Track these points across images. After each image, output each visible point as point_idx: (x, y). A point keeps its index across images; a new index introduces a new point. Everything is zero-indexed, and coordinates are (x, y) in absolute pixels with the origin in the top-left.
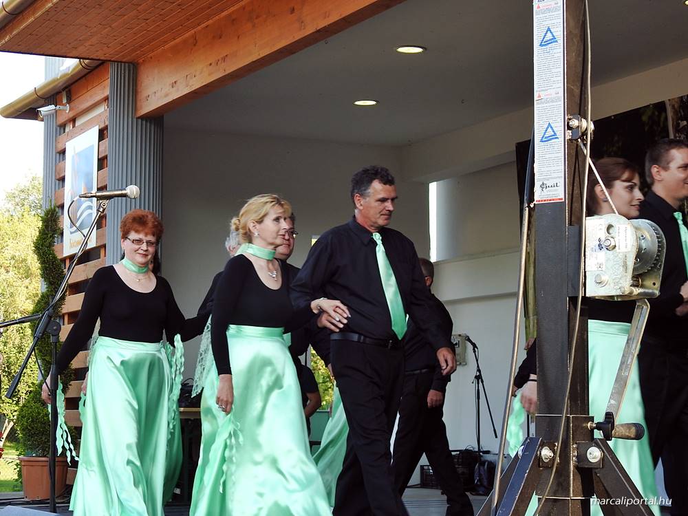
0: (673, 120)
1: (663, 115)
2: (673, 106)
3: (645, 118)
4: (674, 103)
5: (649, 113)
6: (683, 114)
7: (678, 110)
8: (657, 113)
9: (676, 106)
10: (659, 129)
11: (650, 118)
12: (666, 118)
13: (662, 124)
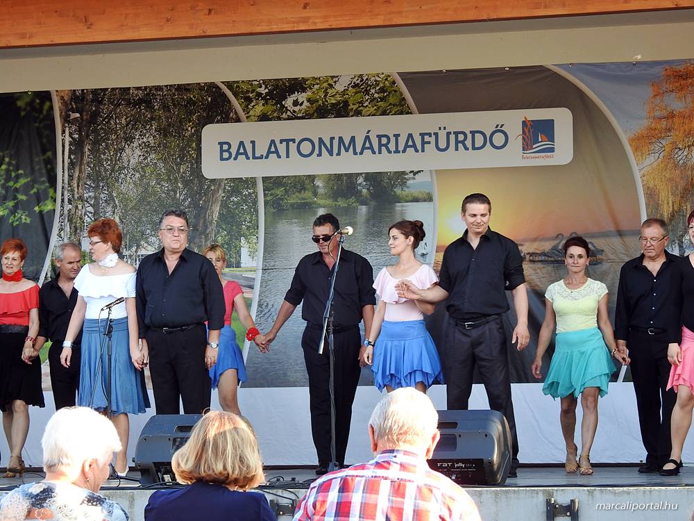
0: (60, 110)
1: (48, 104)
2: (62, 98)
3: (19, 103)
4: (63, 94)
5: (27, 100)
6: (74, 106)
7: (69, 102)
8: (38, 101)
9: (66, 98)
10: (41, 116)
11: (28, 104)
12: (51, 108)
13: (45, 112)
